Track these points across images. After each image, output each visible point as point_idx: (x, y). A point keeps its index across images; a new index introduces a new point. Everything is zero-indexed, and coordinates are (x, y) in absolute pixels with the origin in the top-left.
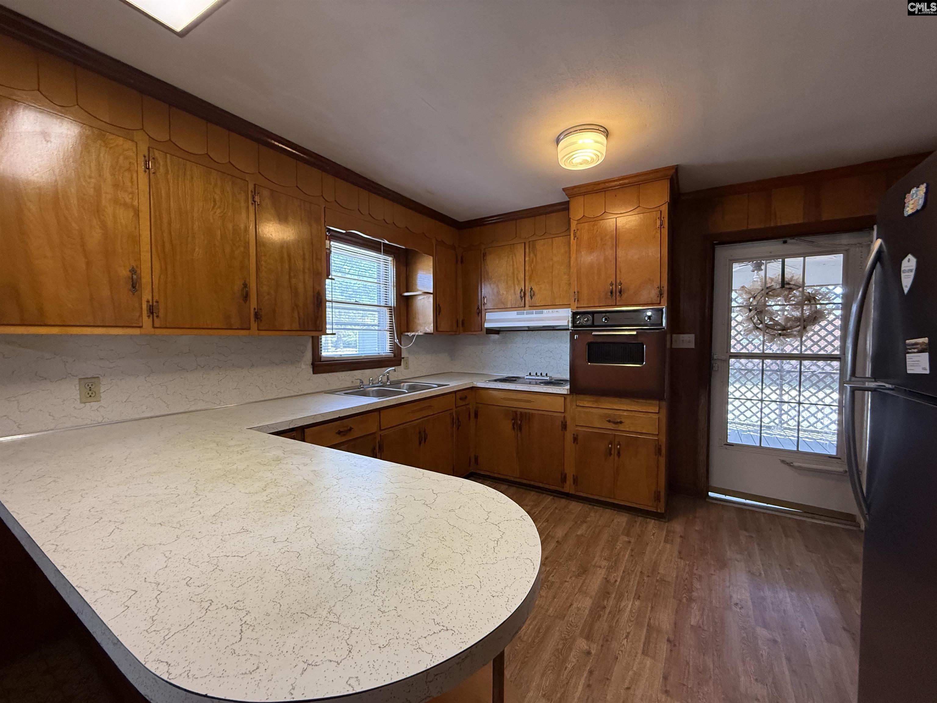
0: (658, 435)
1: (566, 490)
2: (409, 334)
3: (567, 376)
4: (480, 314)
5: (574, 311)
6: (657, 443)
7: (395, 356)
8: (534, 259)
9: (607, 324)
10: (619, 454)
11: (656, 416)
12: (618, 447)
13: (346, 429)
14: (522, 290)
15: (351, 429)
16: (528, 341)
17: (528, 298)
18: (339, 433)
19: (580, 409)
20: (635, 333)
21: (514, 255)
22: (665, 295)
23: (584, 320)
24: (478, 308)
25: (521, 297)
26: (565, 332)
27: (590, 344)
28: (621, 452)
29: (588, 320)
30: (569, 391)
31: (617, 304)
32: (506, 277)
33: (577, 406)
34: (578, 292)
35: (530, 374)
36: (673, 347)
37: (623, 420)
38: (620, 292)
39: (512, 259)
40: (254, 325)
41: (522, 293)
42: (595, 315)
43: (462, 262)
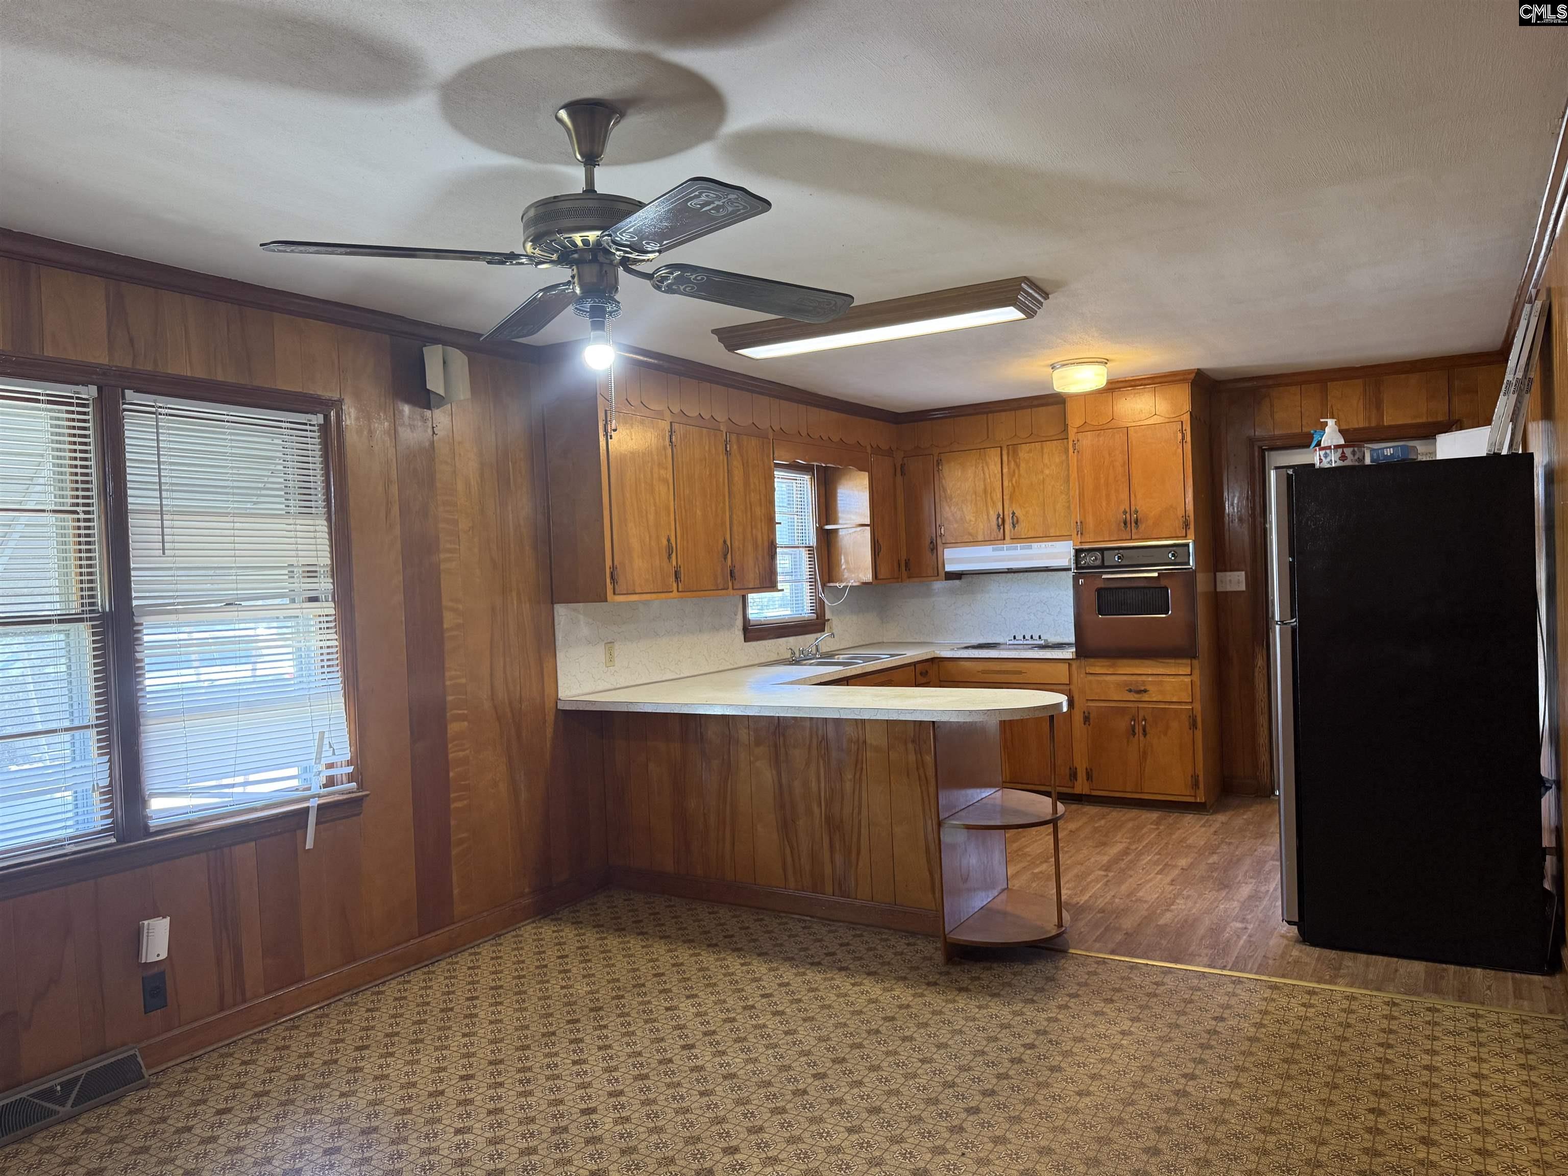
0: (1192, 702)
1: (1078, 790)
2: (837, 585)
3: (1072, 639)
4: (935, 551)
5: (1077, 548)
6: (1191, 713)
7: (817, 618)
8: (1017, 471)
9: (1122, 563)
10: (1145, 734)
11: (1187, 679)
12: (1143, 723)
14: (999, 516)
16: (1008, 588)
17: (1008, 526)
19: (1090, 678)
20: (1156, 574)
21: (984, 465)
22: (1192, 526)
23: (1090, 560)
24: (932, 542)
25: (998, 526)
26: (1064, 573)
27: (1099, 590)
28: (1148, 729)
29: (1096, 559)
30: (1074, 654)
31: (1133, 538)
32: (974, 496)
33: (1086, 673)
34: (1081, 522)
35: (1015, 638)
36: (1218, 590)
37: (1148, 688)
38: (1136, 523)
39: (983, 470)
40: (730, 584)
41: (1000, 520)
42: (1105, 552)
43: (903, 474)
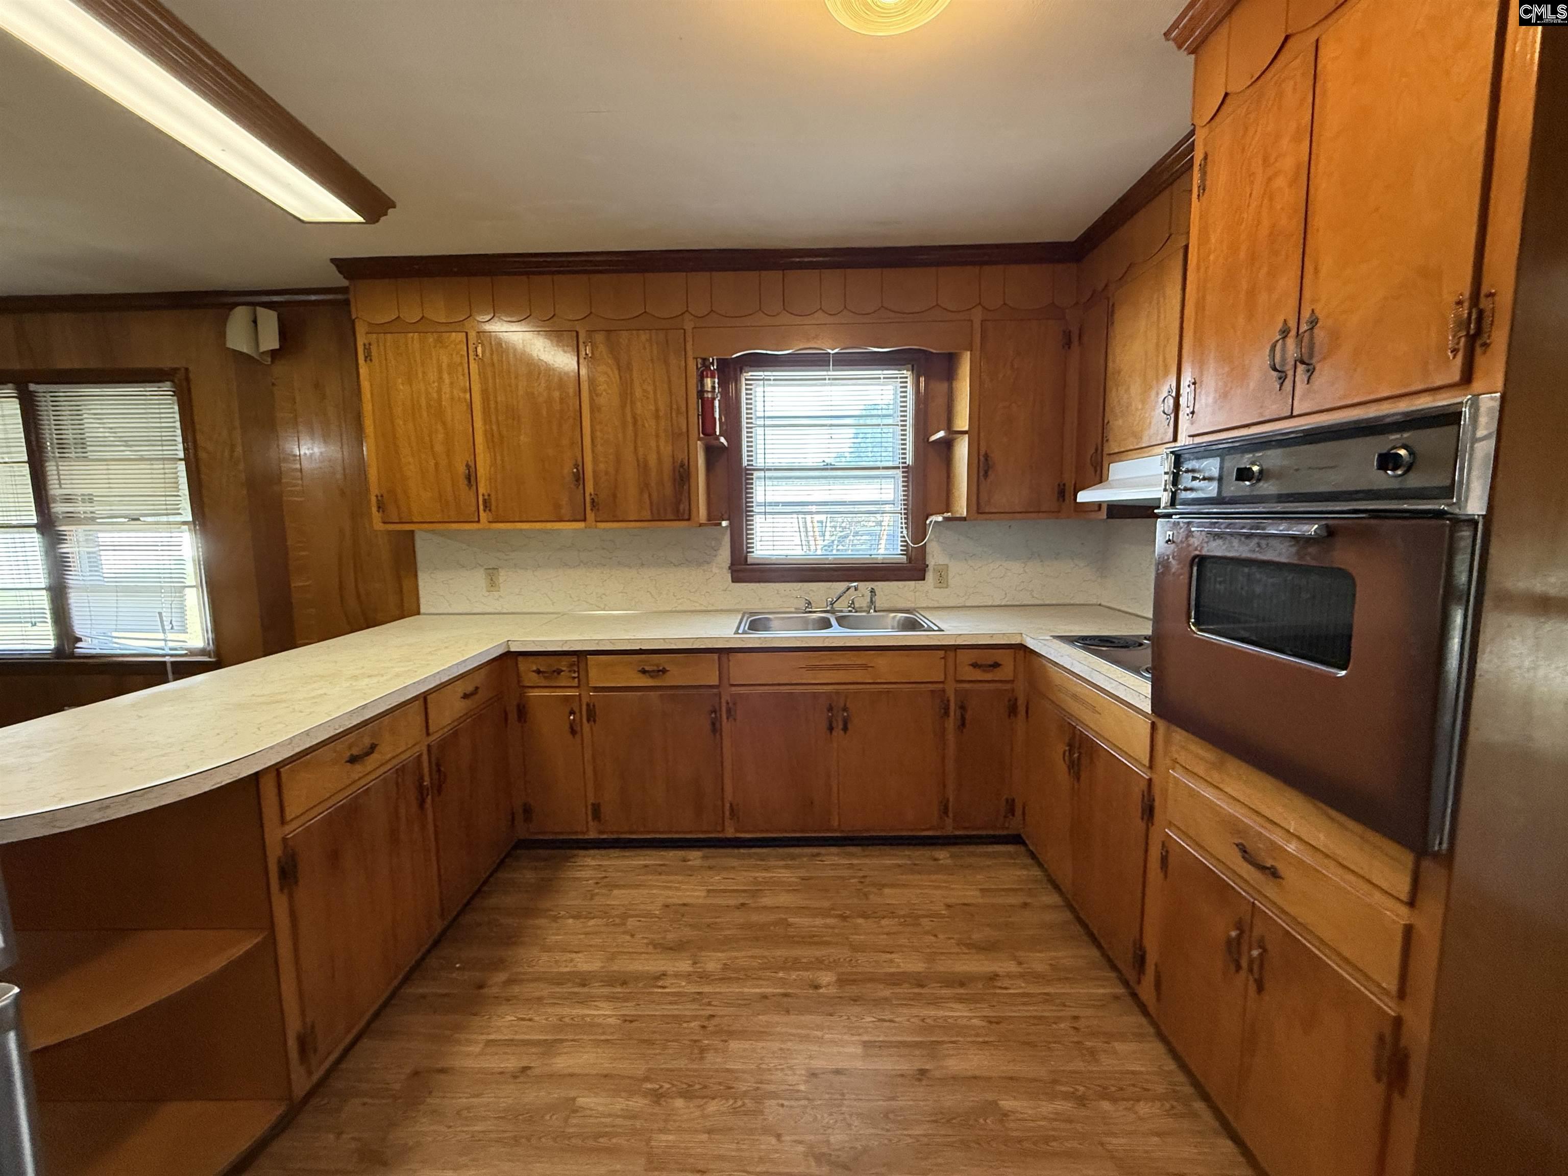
0: (1397, 999)
1: (1142, 995)
4: (1099, 468)
6: (1389, 1029)
7: (910, 560)
11: (1394, 914)
12: (1258, 952)
13: (655, 668)
14: (1170, 392)
15: (664, 671)
18: (644, 672)
19: (1177, 772)
21: (1160, 292)
22: (1501, 333)
24: (1095, 454)
25: (1168, 413)
27: (1200, 563)
28: (1266, 978)
31: (1295, 412)
32: (1144, 362)
33: (1172, 760)
38: (1308, 361)
39: (1158, 303)
40: (590, 515)
41: (1171, 401)
